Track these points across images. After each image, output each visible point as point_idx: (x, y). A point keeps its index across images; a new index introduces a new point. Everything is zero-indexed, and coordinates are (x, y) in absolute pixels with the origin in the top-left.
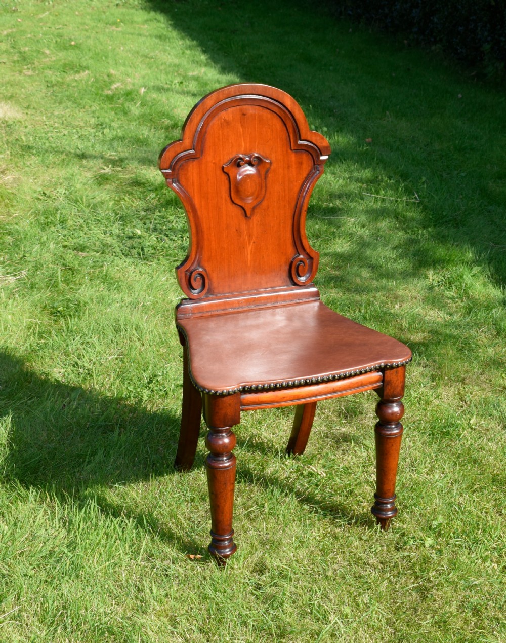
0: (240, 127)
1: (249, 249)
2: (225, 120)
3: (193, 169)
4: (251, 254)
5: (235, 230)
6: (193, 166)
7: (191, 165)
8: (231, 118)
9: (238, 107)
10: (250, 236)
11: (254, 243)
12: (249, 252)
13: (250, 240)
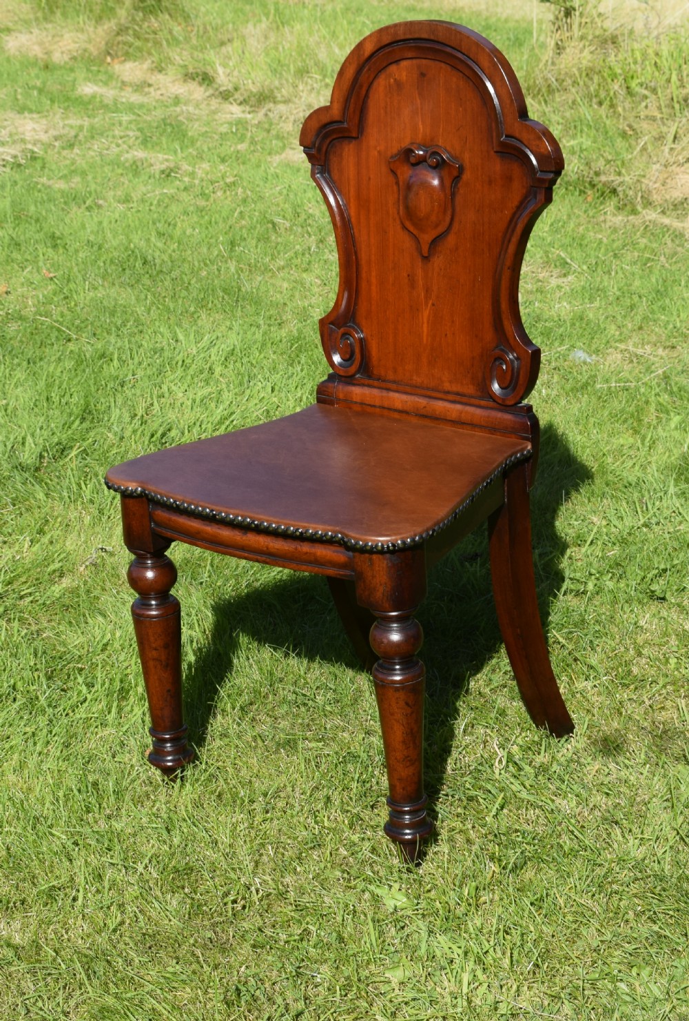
0: (417, 96)
1: (426, 313)
2: (395, 80)
3: (348, 155)
4: (428, 322)
5: (406, 275)
6: (349, 150)
7: (346, 149)
8: (405, 78)
9: (415, 61)
10: (427, 291)
11: (433, 305)
12: (425, 321)
13: (427, 297)
